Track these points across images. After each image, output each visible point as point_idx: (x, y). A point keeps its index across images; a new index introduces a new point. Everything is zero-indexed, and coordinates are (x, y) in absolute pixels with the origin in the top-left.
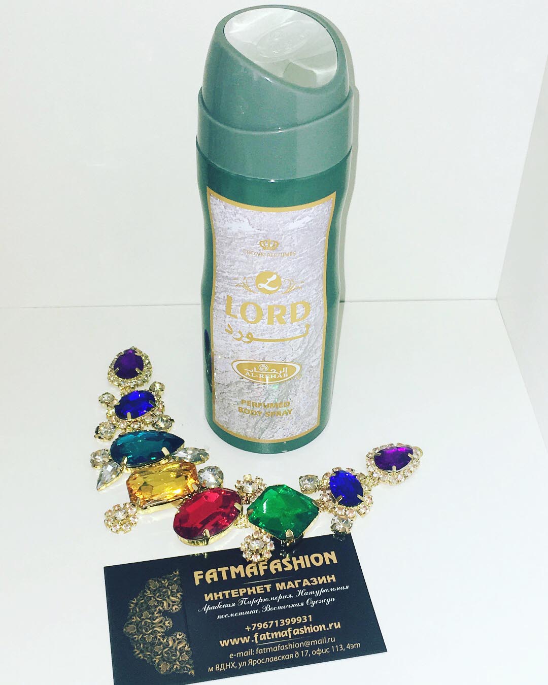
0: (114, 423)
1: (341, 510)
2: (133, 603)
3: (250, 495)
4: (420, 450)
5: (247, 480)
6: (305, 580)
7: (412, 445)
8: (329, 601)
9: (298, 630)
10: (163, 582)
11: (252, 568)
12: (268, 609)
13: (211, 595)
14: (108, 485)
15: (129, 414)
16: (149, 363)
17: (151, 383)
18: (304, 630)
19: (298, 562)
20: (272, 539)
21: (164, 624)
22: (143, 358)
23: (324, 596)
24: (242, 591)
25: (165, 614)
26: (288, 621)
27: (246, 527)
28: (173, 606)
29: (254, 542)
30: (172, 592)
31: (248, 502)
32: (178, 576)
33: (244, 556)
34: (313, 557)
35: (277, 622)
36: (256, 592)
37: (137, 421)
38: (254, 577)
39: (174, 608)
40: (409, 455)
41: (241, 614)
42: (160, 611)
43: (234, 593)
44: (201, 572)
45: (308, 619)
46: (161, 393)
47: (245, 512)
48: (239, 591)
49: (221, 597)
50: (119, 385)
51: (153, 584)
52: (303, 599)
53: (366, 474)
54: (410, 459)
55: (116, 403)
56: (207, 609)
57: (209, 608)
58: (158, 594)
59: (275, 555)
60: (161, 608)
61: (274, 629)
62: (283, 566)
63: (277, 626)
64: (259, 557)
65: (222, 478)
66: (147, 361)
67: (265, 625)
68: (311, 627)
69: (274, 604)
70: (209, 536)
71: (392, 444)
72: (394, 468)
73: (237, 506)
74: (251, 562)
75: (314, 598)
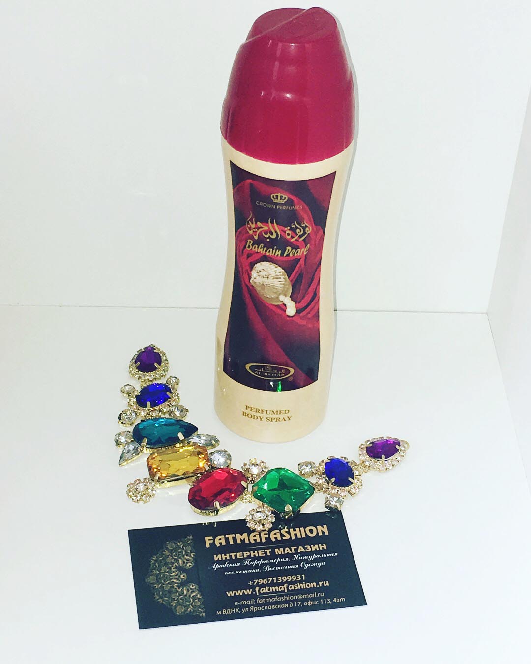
0: (136, 410)
1: (335, 490)
2: (153, 560)
3: (255, 476)
4: (407, 443)
5: (253, 463)
6: (300, 547)
7: (400, 439)
8: (320, 564)
9: (292, 586)
10: (179, 544)
11: (255, 536)
12: (268, 569)
13: (219, 556)
14: (129, 461)
15: (149, 404)
16: (166, 360)
17: (168, 376)
18: (298, 586)
19: (295, 532)
20: (273, 513)
21: (180, 577)
22: (161, 355)
23: (316, 560)
24: (246, 554)
25: (181, 569)
26: (285, 579)
27: (250, 502)
28: (187, 563)
29: (257, 514)
30: (186, 552)
31: (252, 482)
32: (192, 539)
33: (248, 525)
34: (308, 529)
35: (275, 579)
36: (258, 555)
37: (155, 410)
38: (256, 543)
39: (188, 565)
40: (397, 446)
41: (245, 572)
42: (176, 567)
43: (239, 555)
44: (211, 538)
45: (302, 577)
46: (176, 386)
47: (250, 489)
48: (243, 554)
49: (228, 558)
50: (139, 378)
51: (170, 545)
52: (298, 562)
53: (358, 462)
54: (398, 450)
55: (136, 393)
56: (216, 566)
57: (218, 566)
58: (174, 554)
59: (275, 526)
60: (177, 564)
61: (273, 584)
62: (282, 535)
63: (275, 582)
64: (261, 526)
65: (230, 460)
66: (165, 358)
67: (265, 581)
68: (304, 585)
69: (272, 565)
70: (219, 507)
71: (382, 437)
72: (383, 456)
73: (243, 483)
74: (254, 531)
75: (307, 561)
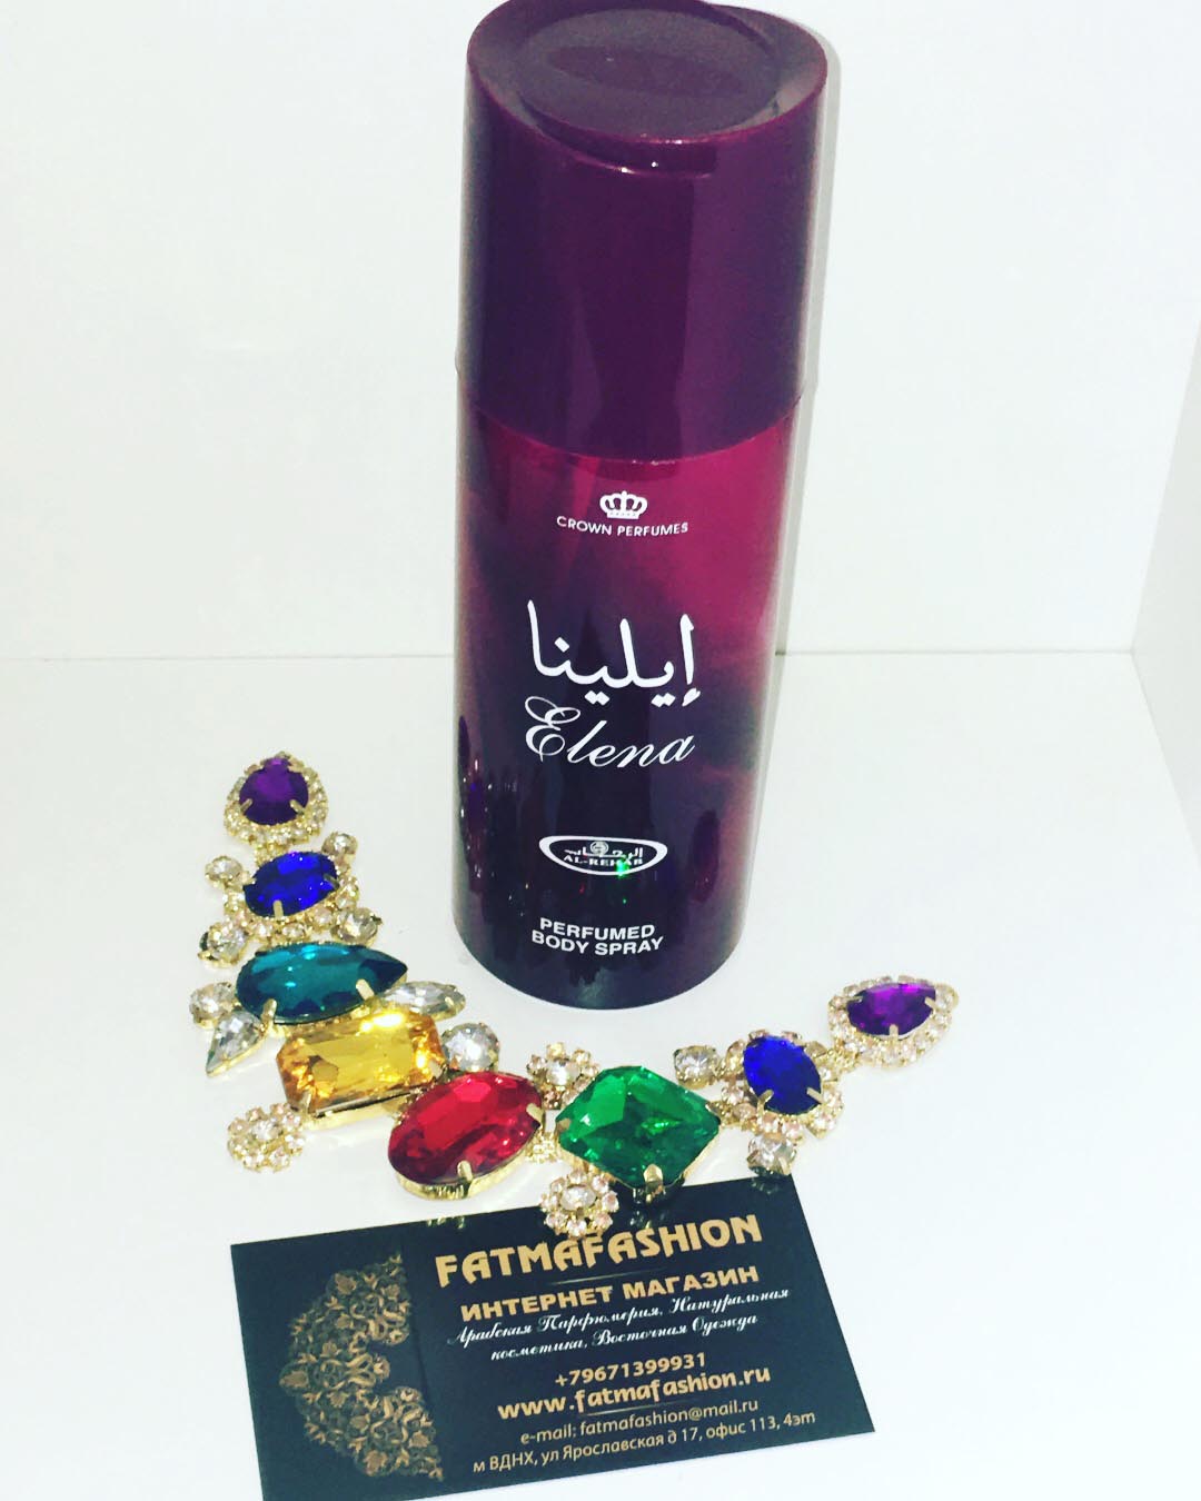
0: (244, 924)
1: (773, 1123)
2: (299, 1324)
3: (563, 1089)
4: (951, 990)
5: (555, 1054)
6: (690, 1278)
7: (934, 979)
8: (743, 1323)
9: (673, 1384)
10: (366, 1279)
11: (567, 1250)
12: (606, 1339)
13: (475, 1307)
14: (232, 1063)
15: (278, 905)
16: (320, 790)
17: (325, 834)
18: (687, 1384)
19: (674, 1237)
20: (613, 1187)
21: (371, 1369)
22: (307, 778)
23: (733, 1312)
24: (546, 1301)
25: (374, 1348)
26: (652, 1366)
27: (551, 1159)
28: (391, 1330)
29: (571, 1191)
30: (387, 1301)
31: (556, 1104)
32: (400, 1265)
33: (548, 1222)
34: (706, 1226)
35: (626, 1366)
36: (579, 1301)
37: (296, 921)
38: (573, 1271)
39: (392, 1336)
40: (928, 1002)
41: (545, 1349)
42: (361, 1343)
43: (528, 1305)
44: (453, 1258)
45: (697, 1361)
46: (348, 858)
47: (551, 1126)
48: (538, 1300)
49: (499, 1314)
50: (252, 839)
51: (344, 1283)
52: (686, 1318)
53: (827, 1044)
54: (929, 1010)
55: (247, 878)
56: (467, 1338)
57: (473, 1337)
58: (355, 1306)
59: (620, 1222)
60: (363, 1335)
61: (620, 1382)
62: (639, 1246)
63: (627, 1375)
64: (583, 1224)
65: (496, 1050)
66: (316, 786)
67: (600, 1374)
68: (704, 1379)
69: (618, 1328)
70: (469, 1177)
71: (887, 978)
72: (894, 1029)
73: (533, 1110)
74: (564, 1236)
75: (708, 1315)
